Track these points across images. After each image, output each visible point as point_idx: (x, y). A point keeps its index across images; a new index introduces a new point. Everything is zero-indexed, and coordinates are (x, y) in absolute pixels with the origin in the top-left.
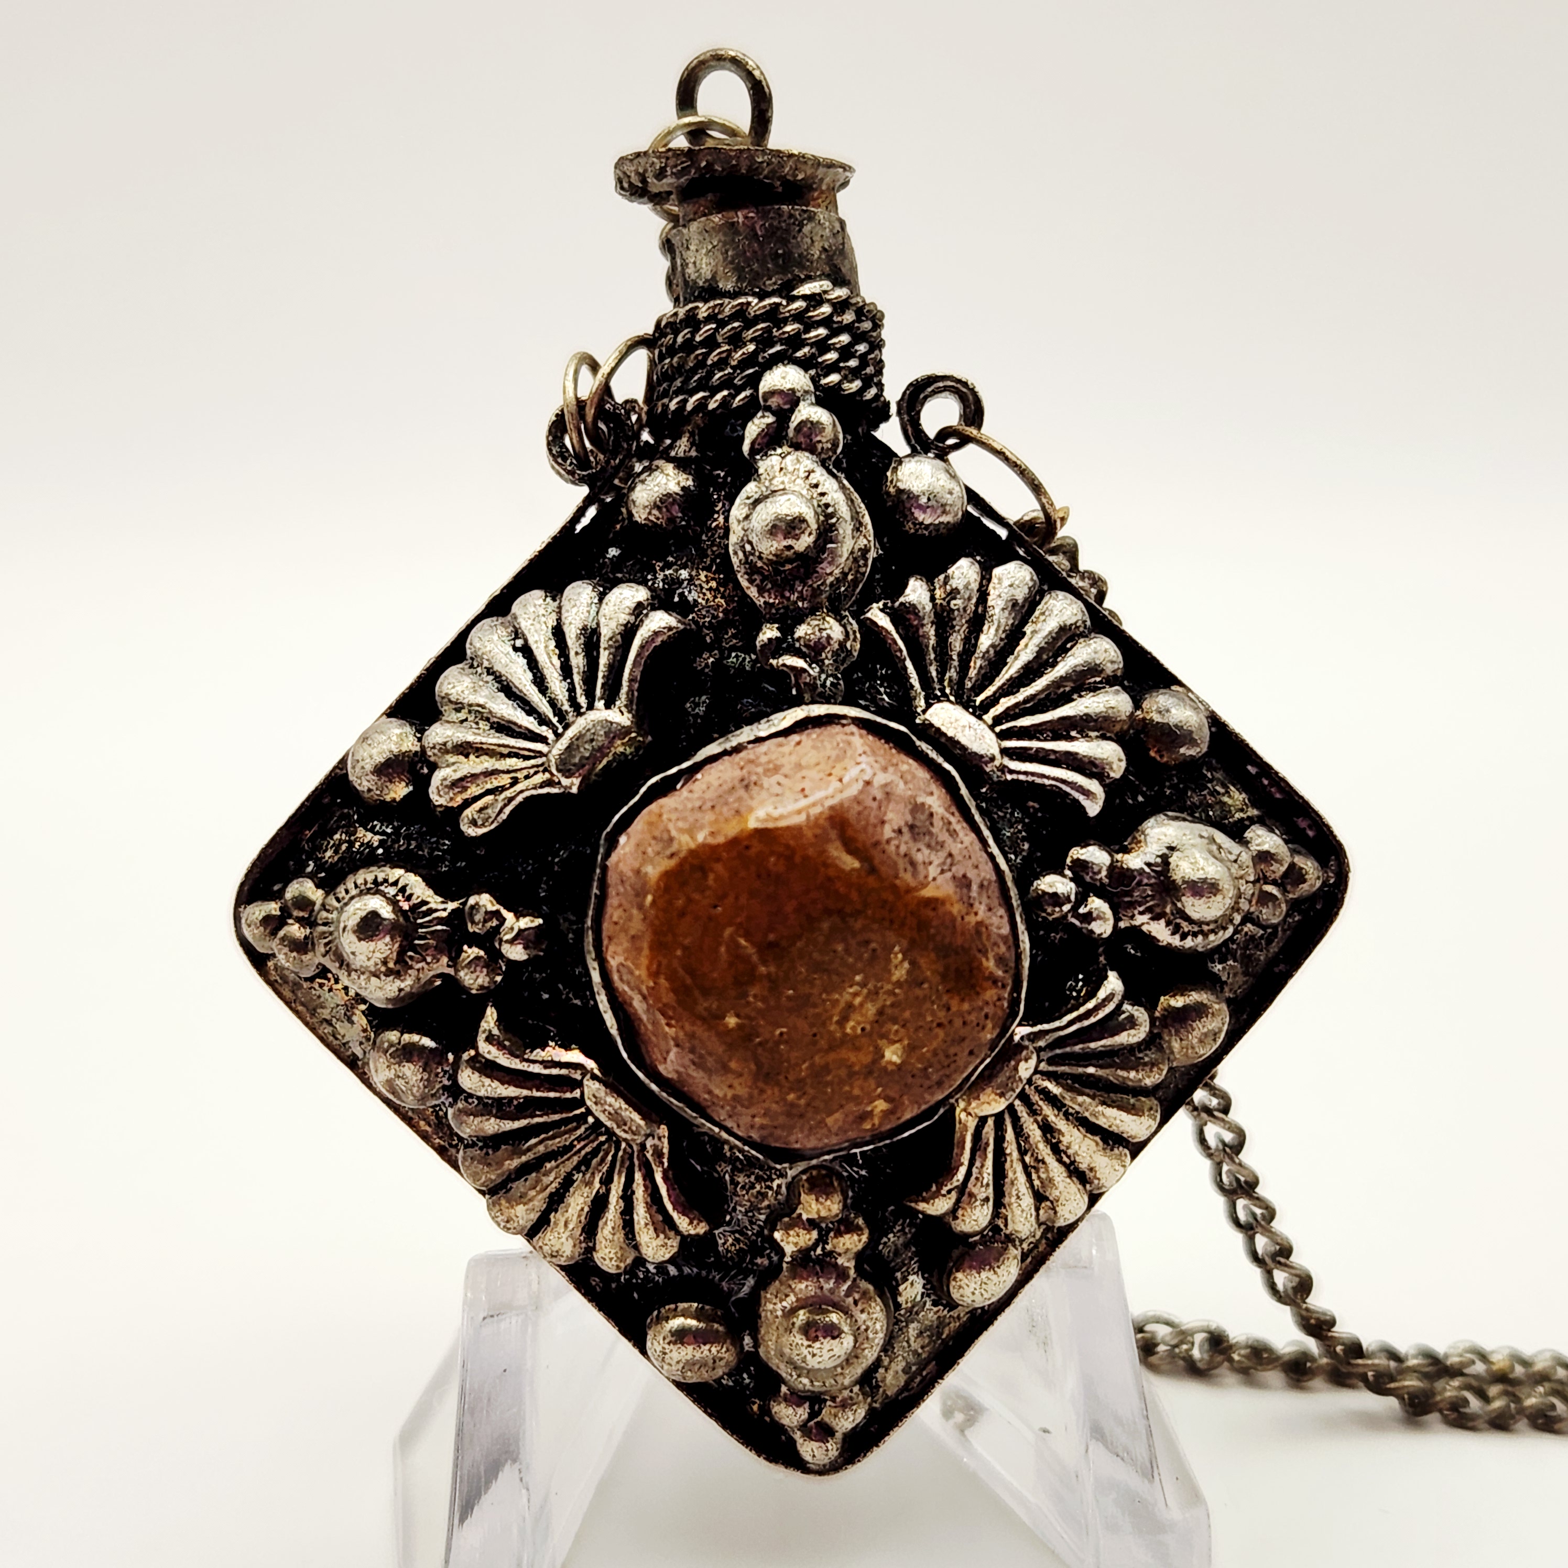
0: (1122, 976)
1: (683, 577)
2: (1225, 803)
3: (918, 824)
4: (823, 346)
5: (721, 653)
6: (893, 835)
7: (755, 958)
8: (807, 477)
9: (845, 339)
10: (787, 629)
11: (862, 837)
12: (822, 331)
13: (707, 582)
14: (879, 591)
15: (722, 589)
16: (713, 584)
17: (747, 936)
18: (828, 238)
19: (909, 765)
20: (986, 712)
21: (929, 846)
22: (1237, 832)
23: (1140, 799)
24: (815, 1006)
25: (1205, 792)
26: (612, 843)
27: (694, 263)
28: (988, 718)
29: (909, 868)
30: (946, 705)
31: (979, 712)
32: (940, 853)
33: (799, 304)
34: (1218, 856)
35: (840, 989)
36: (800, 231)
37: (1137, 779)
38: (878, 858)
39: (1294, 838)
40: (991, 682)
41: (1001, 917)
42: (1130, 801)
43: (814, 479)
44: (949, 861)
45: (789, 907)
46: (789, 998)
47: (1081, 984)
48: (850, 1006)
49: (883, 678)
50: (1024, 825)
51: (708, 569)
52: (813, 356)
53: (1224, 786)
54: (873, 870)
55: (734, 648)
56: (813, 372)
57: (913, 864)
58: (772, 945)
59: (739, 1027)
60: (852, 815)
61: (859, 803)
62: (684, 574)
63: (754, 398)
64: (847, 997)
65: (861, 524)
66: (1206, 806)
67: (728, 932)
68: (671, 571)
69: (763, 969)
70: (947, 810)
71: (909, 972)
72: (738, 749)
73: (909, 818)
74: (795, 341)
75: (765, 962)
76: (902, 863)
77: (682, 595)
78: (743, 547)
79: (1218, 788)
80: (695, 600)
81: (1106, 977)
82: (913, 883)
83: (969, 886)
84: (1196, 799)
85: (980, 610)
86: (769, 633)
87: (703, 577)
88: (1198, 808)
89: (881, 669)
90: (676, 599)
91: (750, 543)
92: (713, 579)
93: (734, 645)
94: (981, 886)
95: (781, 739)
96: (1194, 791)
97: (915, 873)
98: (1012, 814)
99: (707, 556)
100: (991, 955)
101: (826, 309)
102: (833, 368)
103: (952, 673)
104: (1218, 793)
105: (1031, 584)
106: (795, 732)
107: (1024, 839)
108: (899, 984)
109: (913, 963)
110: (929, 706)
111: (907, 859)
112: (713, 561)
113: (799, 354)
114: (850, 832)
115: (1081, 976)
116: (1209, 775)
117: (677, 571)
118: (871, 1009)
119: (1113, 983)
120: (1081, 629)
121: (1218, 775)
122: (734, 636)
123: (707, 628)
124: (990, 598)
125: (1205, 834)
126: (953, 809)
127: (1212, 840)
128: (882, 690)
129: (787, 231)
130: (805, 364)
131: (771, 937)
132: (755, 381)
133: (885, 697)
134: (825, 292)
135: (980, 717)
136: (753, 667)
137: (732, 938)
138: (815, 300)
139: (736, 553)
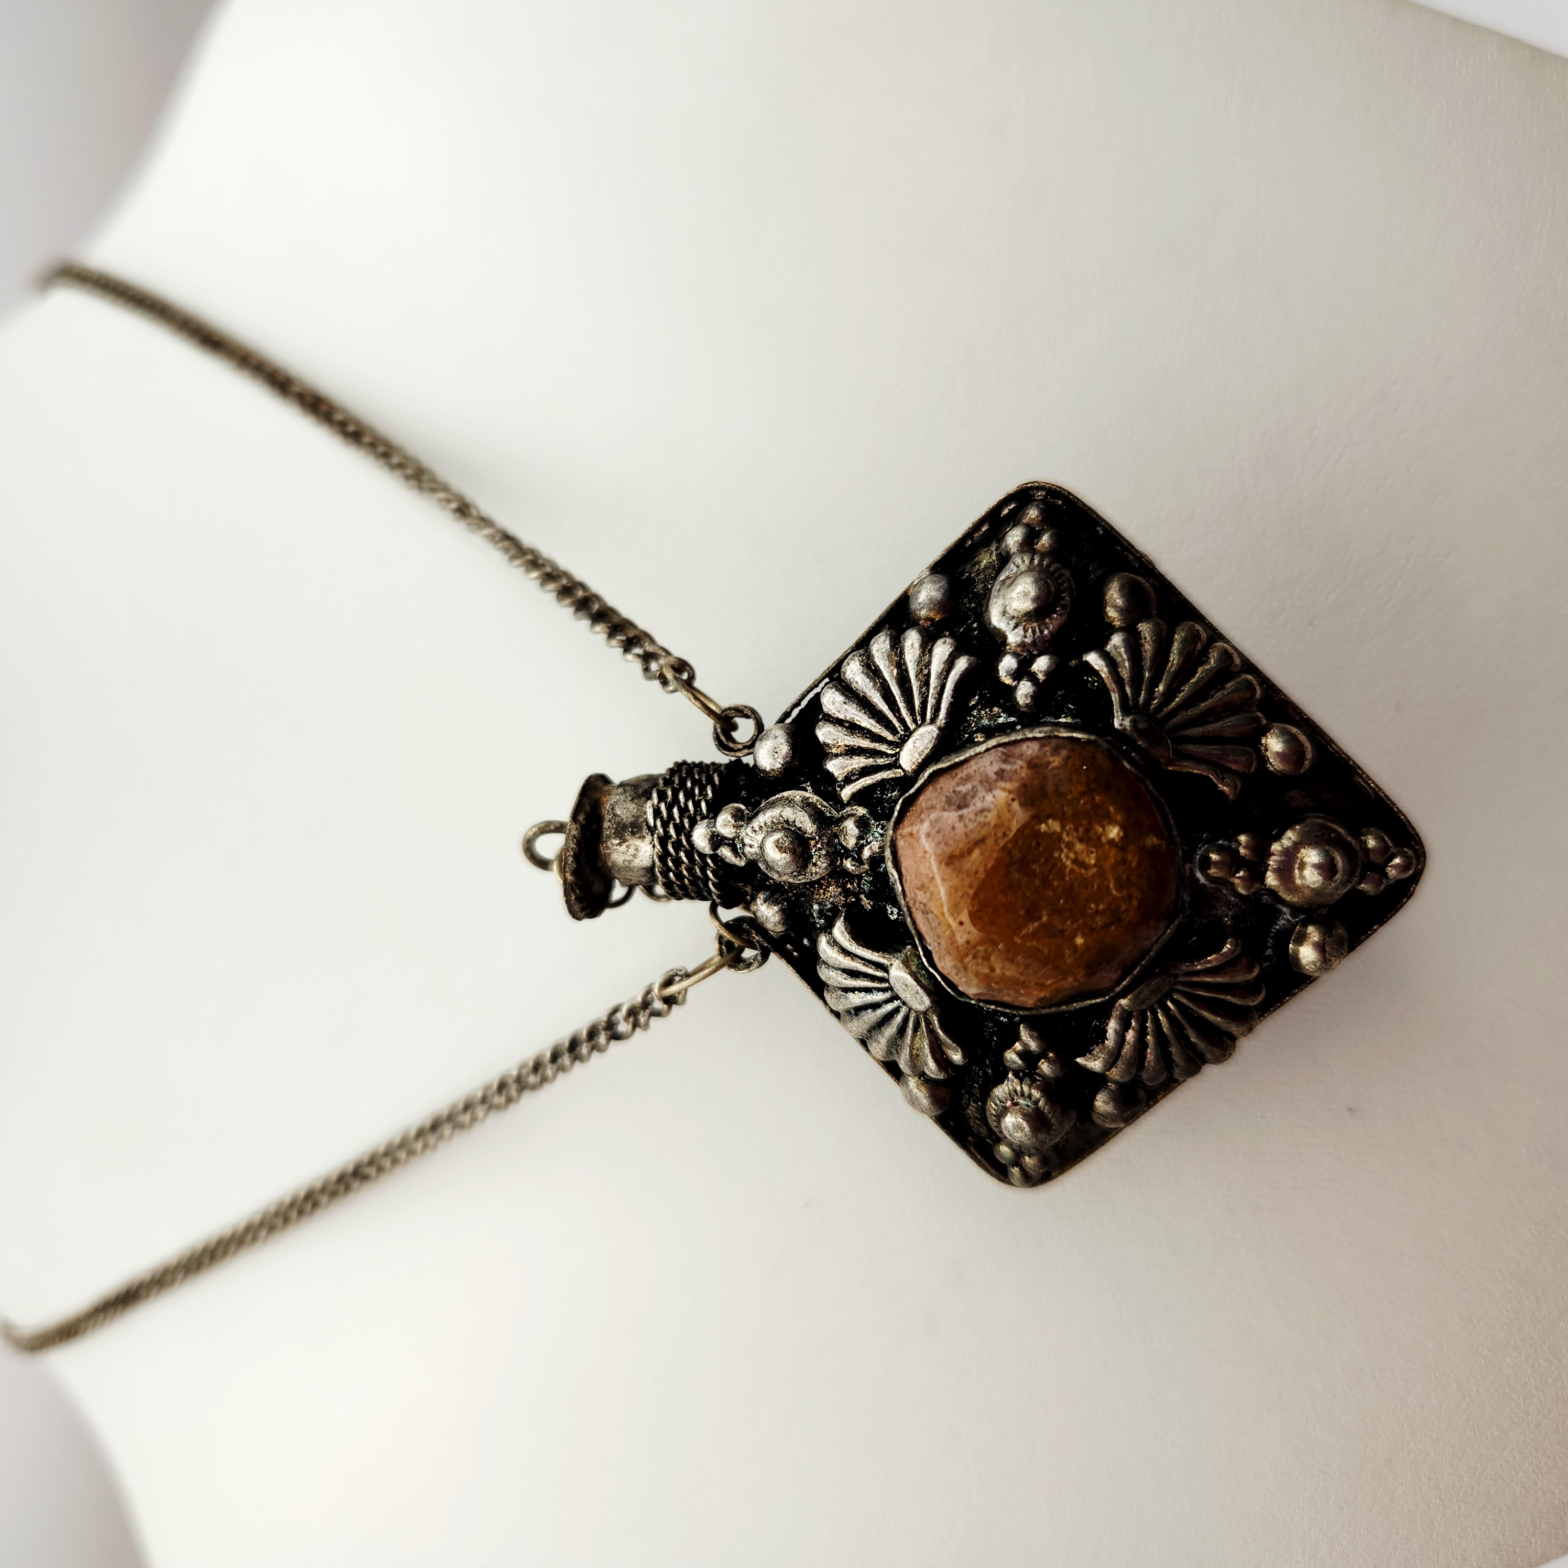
0: (1088, 651)
1: (817, 908)
2: (986, 566)
3: (958, 802)
4: (683, 811)
5: (862, 893)
6: (962, 822)
7: (1036, 924)
8: (755, 831)
9: (681, 796)
10: (847, 853)
11: (961, 845)
12: (675, 810)
13: (820, 895)
14: (830, 789)
15: (824, 887)
16: (822, 891)
17: (1020, 927)
18: (626, 797)
19: (922, 801)
20: (909, 728)
21: (973, 797)
22: (1004, 559)
23: (975, 625)
24: (1072, 885)
25: (976, 579)
26: (962, 994)
27: (638, 877)
28: (912, 726)
29: (985, 814)
30: (902, 754)
31: (909, 733)
32: (979, 789)
33: (659, 823)
34: (1013, 579)
35: (1064, 866)
36: (619, 816)
37: (963, 626)
38: (975, 836)
39: (1014, 519)
40: (891, 722)
41: (1028, 747)
42: (976, 632)
43: (757, 829)
44: (985, 784)
45: (1002, 899)
46: (1065, 902)
47: (1090, 679)
48: (1075, 861)
49: (882, 794)
50: (982, 709)
51: (813, 893)
52: (689, 817)
53: (974, 565)
54: (982, 840)
55: (859, 885)
56: (698, 818)
57: (983, 811)
58: (1028, 912)
59: (1083, 936)
60: (948, 850)
61: (940, 843)
62: (816, 907)
63: (711, 857)
64: (1068, 863)
65: (787, 799)
66: (985, 581)
67: (1018, 941)
68: (815, 914)
69: (1045, 919)
70: (953, 778)
71: (1054, 819)
72: (909, 908)
73: (954, 807)
74: (679, 829)
75: (1040, 918)
76: (981, 819)
77: (828, 910)
78: (795, 876)
79: (975, 570)
80: (831, 903)
81: (1087, 663)
82: (994, 813)
83: (1003, 771)
84: (980, 586)
85: (847, 725)
86: (848, 864)
87: (817, 897)
88: (986, 585)
89: (877, 794)
90: (830, 914)
91: (792, 873)
92: (818, 891)
93: (857, 885)
94: (1005, 761)
95: (904, 880)
96: (975, 587)
97: (989, 810)
98: (974, 716)
99: (805, 893)
100: (1051, 759)
101: (663, 807)
102: (697, 805)
103: (883, 748)
104: (978, 570)
105: (834, 690)
106: (900, 869)
107: (991, 711)
108: (1063, 826)
109: (1048, 817)
110: (900, 767)
111: (979, 815)
112: (808, 889)
113: (687, 825)
114: (957, 852)
115: (1085, 678)
116: (967, 575)
117: (814, 910)
118: (1079, 847)
119: (1093, 658)
120: (864, 658)
121: (967, 568)
122: (852, 884)
123: (847, 899)
124: (840, 717)
125: (998, 587)
126: (954, 773)
127: (1004, 581)
128: (889, 795)
129: (618, 824)
130: (693, 823)
131: (1022, 912)
132: (702, 856)
133: (893, 794)
134: (653, 805)
135: (911, 733)
136: (870, 876)
137: (1022, 938)
138: (657, 813)
139: (799, 880)
